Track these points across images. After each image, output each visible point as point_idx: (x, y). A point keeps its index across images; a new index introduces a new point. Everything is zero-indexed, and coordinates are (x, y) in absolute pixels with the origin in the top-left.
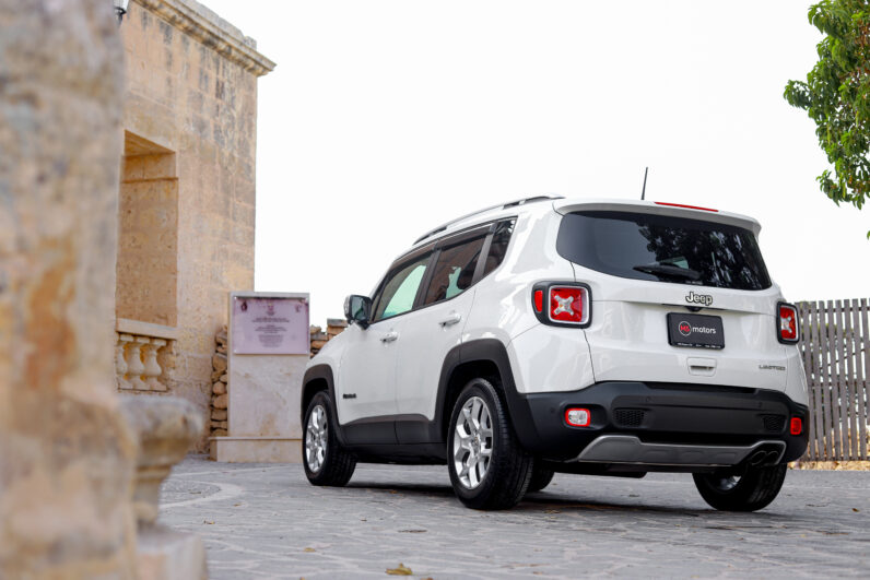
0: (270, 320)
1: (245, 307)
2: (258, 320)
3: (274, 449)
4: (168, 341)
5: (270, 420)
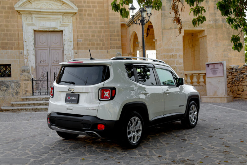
0: (214, 69)
1: (208, 66)
2: (211, 69)
3: (214, 99)
4: (205, 74)
5: (215, 93)
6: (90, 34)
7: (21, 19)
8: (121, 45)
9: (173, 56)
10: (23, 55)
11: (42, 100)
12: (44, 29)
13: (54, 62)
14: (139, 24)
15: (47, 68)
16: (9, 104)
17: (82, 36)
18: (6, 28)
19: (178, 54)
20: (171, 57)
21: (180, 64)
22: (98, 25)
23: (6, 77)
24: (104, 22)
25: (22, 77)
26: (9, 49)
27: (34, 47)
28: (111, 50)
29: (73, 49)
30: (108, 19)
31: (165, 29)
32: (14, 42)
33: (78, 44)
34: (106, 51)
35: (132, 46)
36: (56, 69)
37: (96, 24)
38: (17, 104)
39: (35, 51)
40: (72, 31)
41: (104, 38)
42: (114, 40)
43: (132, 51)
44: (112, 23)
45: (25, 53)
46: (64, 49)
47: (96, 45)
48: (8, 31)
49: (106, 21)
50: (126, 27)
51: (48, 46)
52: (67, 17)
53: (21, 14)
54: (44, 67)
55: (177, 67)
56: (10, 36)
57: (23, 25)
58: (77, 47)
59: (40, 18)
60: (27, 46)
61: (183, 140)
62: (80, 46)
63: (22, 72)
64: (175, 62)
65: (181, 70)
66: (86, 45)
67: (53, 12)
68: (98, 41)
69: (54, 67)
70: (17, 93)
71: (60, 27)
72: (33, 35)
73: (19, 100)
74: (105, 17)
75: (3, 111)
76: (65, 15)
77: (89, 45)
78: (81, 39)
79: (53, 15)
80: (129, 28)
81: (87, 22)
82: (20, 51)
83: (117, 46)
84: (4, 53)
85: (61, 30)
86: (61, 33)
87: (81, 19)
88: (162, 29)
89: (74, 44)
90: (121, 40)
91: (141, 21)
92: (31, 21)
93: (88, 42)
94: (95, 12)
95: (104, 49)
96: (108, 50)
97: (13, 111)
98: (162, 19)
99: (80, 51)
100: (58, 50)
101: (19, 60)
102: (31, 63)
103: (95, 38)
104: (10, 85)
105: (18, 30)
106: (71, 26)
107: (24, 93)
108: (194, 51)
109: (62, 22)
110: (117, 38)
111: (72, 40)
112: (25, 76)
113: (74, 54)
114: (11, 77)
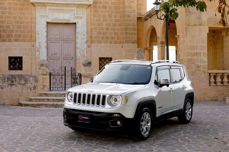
6: (105, 27)
7: (35, 11)
8: (136, 40)
9: (196, 54)
10: (35, 47)
11: (61, 96)
12: (57, 21)
13: (65, 56)
14: (164, 19)
15: (58, 61)
16: (27, 98)
17: (96, 29)
18: (19, 20)
19: (202, 52)
20: (195, 54)
21: (204, 62)
22: (113, 18)
23: (17, 70)
24: (119, 14)
25: (41, 72)
26: (21, 42)
27: (46, 40)
28: (126, 44)
29: (86, 43)
30: (124, 12)
31: (189, 25)
32: (27, 34)
33: (91, 37)
34: (120, 45)
35: (148, 40)
36: (67, 62)
37: (111, 16)
38: (36, 99)
39: (47, 43)
40: (85, 24)
41: (119, 32)
42: (130, 34)
43: (148, 46)
44: (128, 16)
45: (37, 46)
46: (77, 42)
47: (110, 38)
48: (21, 23)
49: (121, 14)
50: (143, 21)
51: (61, 39)
52: (81, 9)
53: (35, 6)
54: (56, 60)
55: (201, 66)
56: (23, 28)
57: (36, 17)
58: (91, 40)
59: (53, 10)
60: (39, 38)
61: (223, 143)
62: (93, 39)
63: (40, 66)
64: (199, 60)
65: (205, 69)
66: (99, 39)
67: (67, 4)
68: (112, 35)
69: (65, 61)
70: (35, 88)
71: (73, 19)
72: (46, 27)
73: (36, 94)
74: (121, 10)
75: (22, 106)
76: (79, 7)
77: (103, 38)
78: (95, 32)
79: (67, 7)
80: (145, 22)
81: (102, 14)
82: (32, 43)
83: (132, 41)
84: (16, 45)
85: (74, 22)
86: (74, 25)
87: (95, 11)
88: (186, 25)
89: (87, 37)
90: (137, 34)
91: (165, 17)
92: (44, 13)
93: (102, 35)
94: (110, 5)
95: (118, 43)
96: (123, 44)
97: (32, 105)
98: (186, 15)
99: (93, 44)
100: (70, 43)
101: (30, 52)
102: (43, 56)
103: (110, 31)
104: (28, 79)
105: (31, 22)
106: (84, 19)
107: (42, 87)
108: (215, 49)
109: (76, 14)
110: (133, 32)
111: (85, 33)
112: (43, 70)
113: (87, 47)
114: (22, 70)
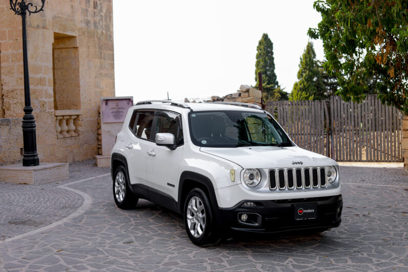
0: (117, 109)
1: (107, 104)
2: (112, 109)
4: (78, 116)
19: (47, 77)
20: (39, 82)
21: (50, 96)
55: (46, 103)
64: (44, 92)
65: (51, 108)
